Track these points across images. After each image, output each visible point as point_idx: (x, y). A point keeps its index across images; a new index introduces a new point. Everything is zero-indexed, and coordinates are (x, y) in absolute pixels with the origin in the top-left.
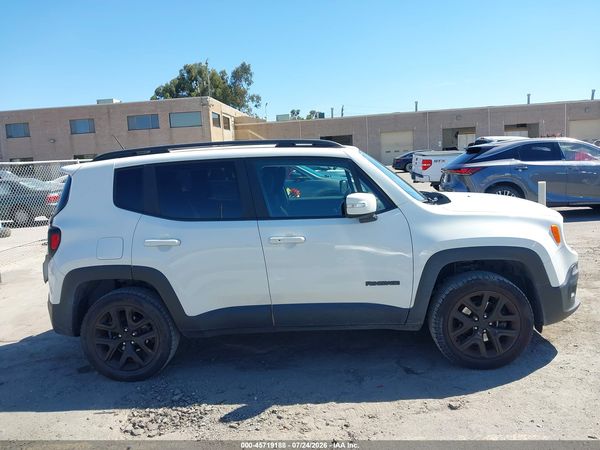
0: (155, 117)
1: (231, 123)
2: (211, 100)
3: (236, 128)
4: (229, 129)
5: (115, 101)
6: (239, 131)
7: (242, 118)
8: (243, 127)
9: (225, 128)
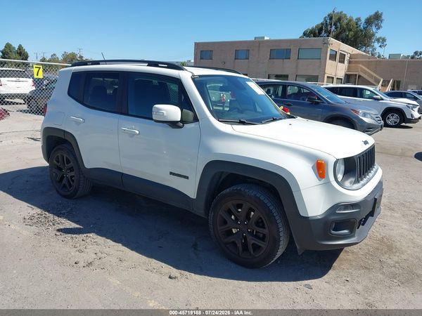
0: (289, 51)
1: (347, 58)
2: (332, 40)
3: (350, 62)
4: (343, 62)
5: (266, 38)
6: (353, 65)
7: (357, 55)
8: (356, 62)
9: (340, 62)
